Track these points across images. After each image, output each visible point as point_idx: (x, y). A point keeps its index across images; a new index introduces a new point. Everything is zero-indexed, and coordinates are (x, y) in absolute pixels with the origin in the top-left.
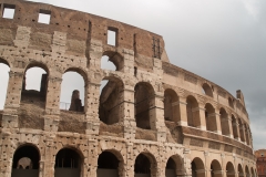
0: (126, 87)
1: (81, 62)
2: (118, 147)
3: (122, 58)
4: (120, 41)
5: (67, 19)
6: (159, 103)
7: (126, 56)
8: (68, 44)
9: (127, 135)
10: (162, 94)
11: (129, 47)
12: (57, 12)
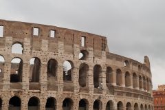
0: (90, 68)
1: (71, 57)
2: (87, 98)
3: (88, 53)
4: (87, 44)
5: (63, 34)
6: (104, 75)
7: (90, 52)
8: (65, 48)
9: (90, 92)
10: (105, 70)
11: (91, 47)
12: (58, 30)
